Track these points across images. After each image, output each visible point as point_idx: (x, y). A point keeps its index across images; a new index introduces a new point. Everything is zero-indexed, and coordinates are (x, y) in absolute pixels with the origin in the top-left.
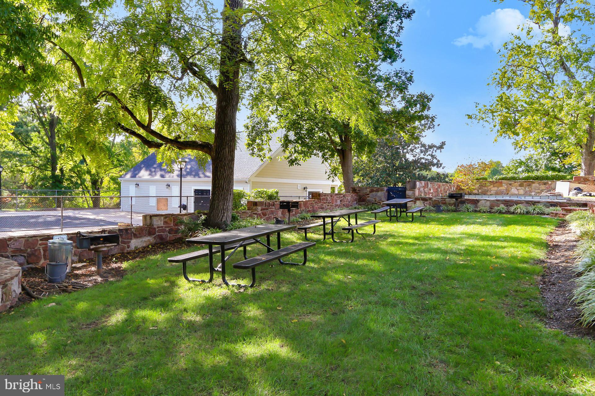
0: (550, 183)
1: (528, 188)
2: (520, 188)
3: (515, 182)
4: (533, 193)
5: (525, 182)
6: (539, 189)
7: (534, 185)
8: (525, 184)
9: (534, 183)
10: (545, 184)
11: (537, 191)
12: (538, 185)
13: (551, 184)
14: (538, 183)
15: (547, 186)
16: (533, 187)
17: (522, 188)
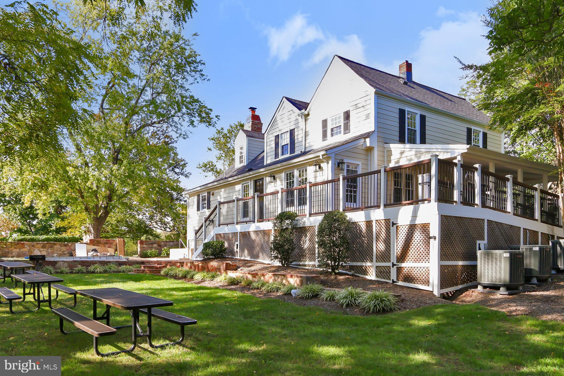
0: (70, 244)
1: (51, 250)
2: (42, 249)
3: (38, 244)
4: (55, 255)
5: (47, 243)
6: (60, 251)
7: (55, 246)
8: (47, 245)
9: (56, 245)
10: (66, 245)
11: (59, 252)
12: (59, 246)
13: (71, 246)
14: (60, 245)
15: (68, 248)
16: (55, 249)
17: (45, 249)
